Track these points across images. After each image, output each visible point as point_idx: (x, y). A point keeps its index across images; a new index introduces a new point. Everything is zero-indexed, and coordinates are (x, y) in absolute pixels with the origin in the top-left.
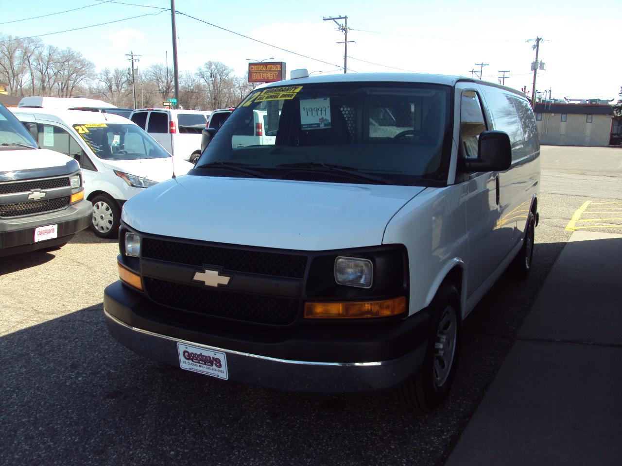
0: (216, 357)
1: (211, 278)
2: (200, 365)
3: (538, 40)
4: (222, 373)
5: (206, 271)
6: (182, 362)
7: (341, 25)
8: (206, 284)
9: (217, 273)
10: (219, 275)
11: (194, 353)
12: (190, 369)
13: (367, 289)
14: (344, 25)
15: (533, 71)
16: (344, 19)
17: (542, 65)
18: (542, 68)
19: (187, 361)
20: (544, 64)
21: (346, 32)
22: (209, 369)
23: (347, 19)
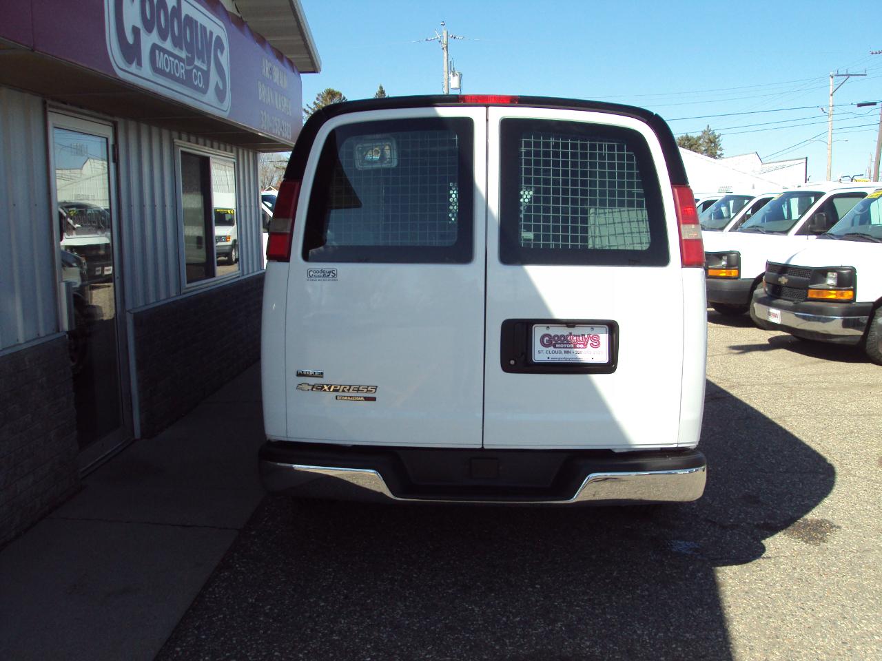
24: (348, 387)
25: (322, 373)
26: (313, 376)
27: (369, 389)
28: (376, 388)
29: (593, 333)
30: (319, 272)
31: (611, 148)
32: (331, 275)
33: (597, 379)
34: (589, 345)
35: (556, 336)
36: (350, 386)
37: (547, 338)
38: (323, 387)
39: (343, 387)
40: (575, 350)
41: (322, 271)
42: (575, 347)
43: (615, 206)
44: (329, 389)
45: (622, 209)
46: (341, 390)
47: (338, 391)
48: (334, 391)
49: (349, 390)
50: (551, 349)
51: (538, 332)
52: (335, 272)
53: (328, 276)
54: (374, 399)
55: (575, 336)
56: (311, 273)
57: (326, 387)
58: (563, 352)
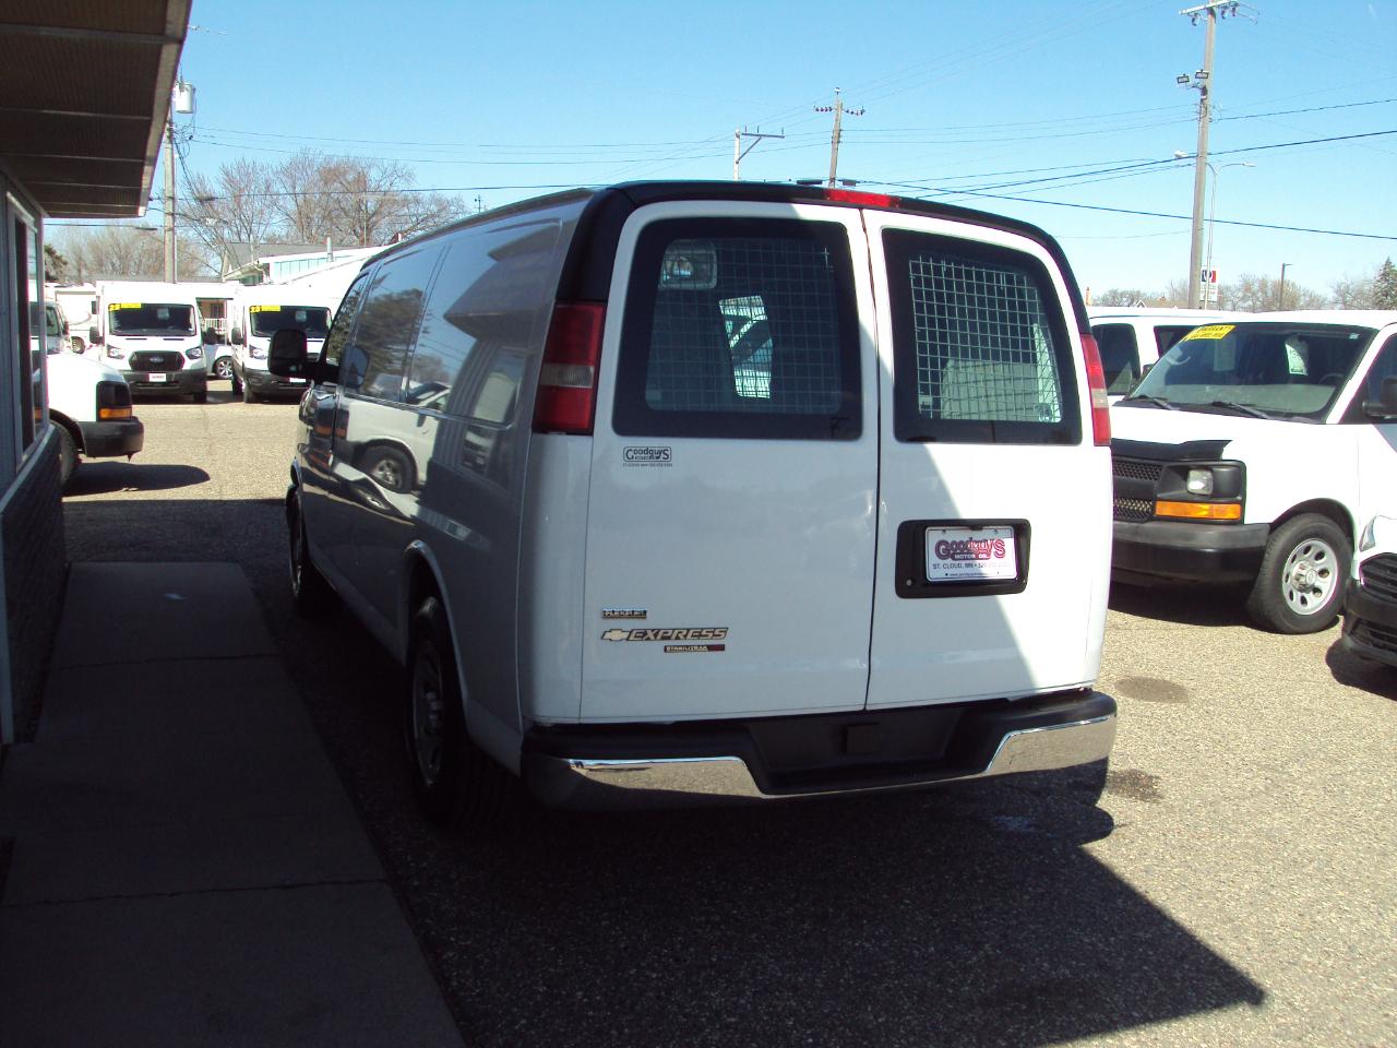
24: (685, 632)
25: (645, 612)
26: (632, 615)
27: (717, 632)
28: (725, 630)
29: (996, 537)
30: (643, 452)
31: (1010, 280)
32: (661, 456)
33: (1006, 601)
34: (992, 555)
35: (954, 542)
36: (688, 630)
37: (943, 547)
38: (645, 634)
39: (676, 632)
40: (978, 562)
41: (647, 451)
42: (977, 558)
43: (978, 357)
44: (656, 635)
45: (987, 362)
46: (674, 637)
47: (669, 638)
48: (663, 638)
49: (685, 636)
50: (949, 561)
51: (933, 537)
52: (668, 453)
53: (658, 458)
54: (721, 648)
55: (976, 542)
56: (630, 454)
57: (650, 634)
58: (963, 565)
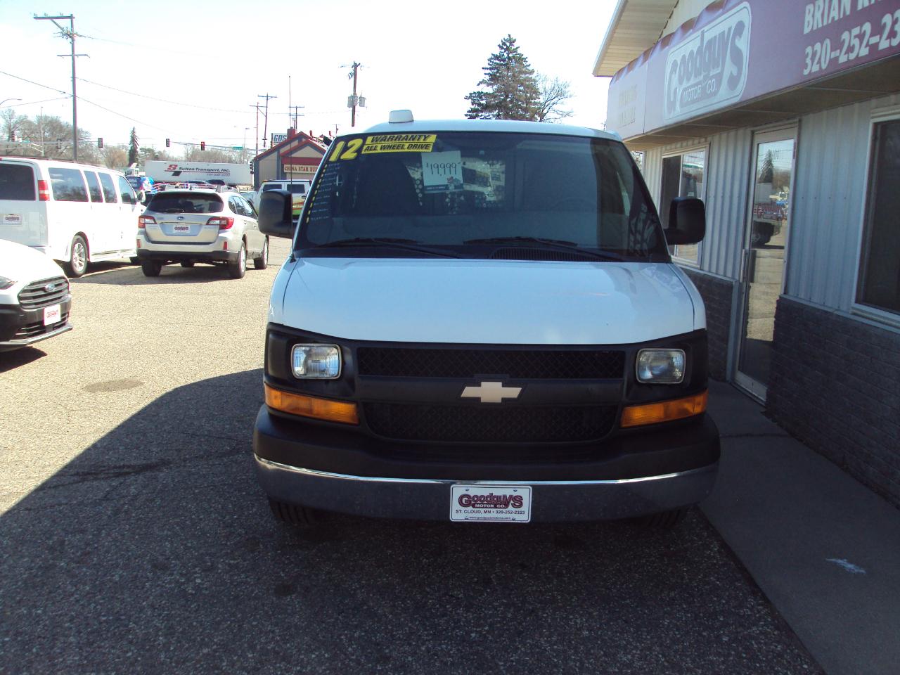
0: (515, 494)
1: (492, 391)
2: (486, 509)
3: (356, 66)
4: (523, 515)
5: (483, 383)
6: (454, 511)
7: (65, 29)
8: (483, 400)
9: (500, 384)
10: (503, 386)
11: (479, 495)
12: (466, 519)
13: (677, 384)
14: (69, 29)
15: (351, 109)
16: (69, 20)
17: (362, 99)
18: (362, 104)
19: (463, 509)
20: (364, 98)
21: (73, 40)
22: (502, 512)
23: (74, 20)
